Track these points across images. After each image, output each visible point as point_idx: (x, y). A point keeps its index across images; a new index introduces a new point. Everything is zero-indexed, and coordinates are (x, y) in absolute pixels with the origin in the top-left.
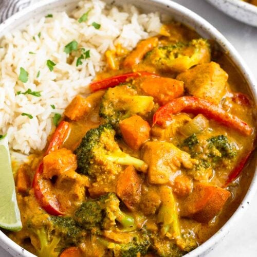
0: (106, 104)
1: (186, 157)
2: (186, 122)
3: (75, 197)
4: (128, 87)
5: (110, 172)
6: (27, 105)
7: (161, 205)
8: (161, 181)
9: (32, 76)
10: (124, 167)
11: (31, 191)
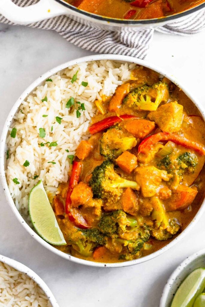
0: (103, 147)
1: (164, 175)
2: (160, 149)
3: (96, 216)
4: (116, 130)
5: (116, 196)
6: (50, 155)
7: (153, 210)
8: (150, 195)
9: (48, 131)
10: (124, 189)
11: (66, 216)
